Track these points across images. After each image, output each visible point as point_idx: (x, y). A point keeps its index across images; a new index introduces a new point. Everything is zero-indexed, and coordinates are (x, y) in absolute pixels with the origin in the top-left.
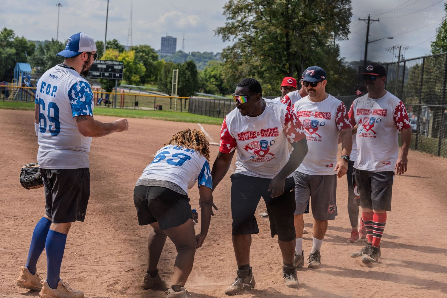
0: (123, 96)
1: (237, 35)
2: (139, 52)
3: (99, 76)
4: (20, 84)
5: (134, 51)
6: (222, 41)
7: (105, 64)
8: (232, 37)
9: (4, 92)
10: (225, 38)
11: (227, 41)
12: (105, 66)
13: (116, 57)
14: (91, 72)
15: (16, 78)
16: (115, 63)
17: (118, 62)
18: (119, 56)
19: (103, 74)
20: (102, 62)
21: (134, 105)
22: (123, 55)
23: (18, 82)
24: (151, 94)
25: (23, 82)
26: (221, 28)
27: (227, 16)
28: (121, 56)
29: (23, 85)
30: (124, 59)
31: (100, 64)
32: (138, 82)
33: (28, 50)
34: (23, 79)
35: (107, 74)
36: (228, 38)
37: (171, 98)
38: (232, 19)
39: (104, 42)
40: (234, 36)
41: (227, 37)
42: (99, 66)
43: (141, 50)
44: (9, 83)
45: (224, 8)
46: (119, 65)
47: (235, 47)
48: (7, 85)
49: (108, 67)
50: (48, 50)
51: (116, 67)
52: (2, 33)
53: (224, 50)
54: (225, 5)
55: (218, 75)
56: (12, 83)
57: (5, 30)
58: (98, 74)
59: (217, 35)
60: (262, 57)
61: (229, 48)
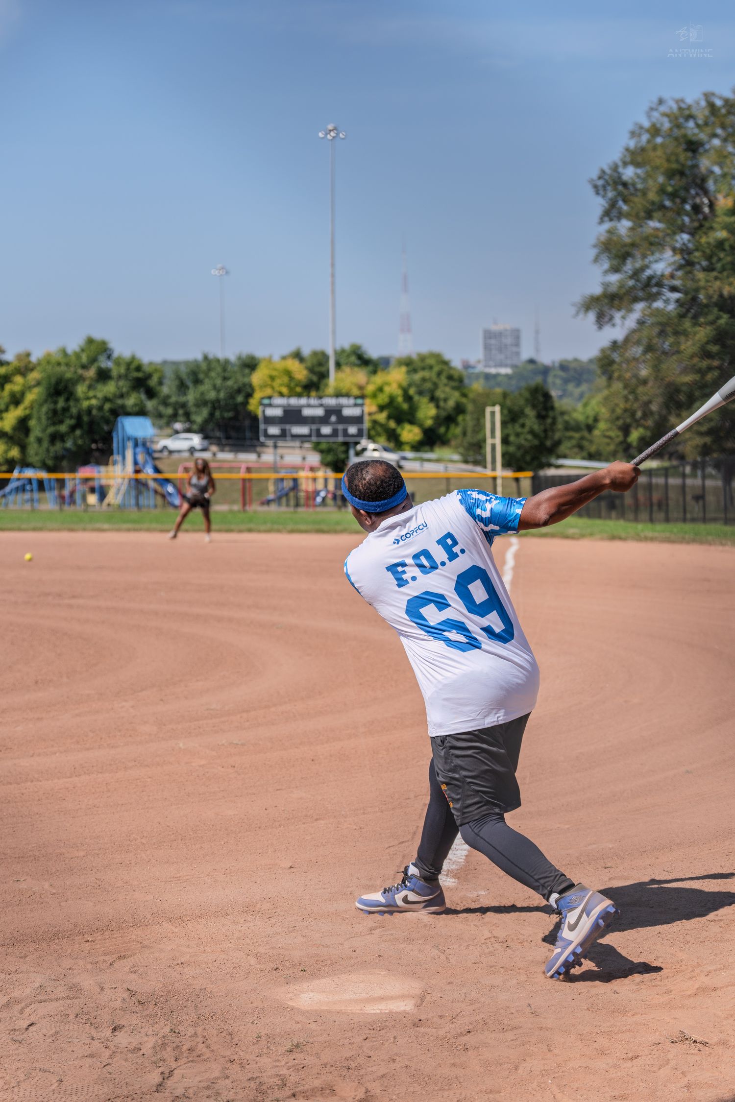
1: (629, 310)
2: (415, 371)
3: (310, 436)
4: (130, 467)
5: (404, 369)
6: (595, 327)
7: (321, 405)
8: (618, 316)
9: (93, 490)
10: (602, 320)
11: (608, 328)
12: (320, 412)
13: (361, 388)
14: (287, 427)
15: (118, 453)
16: (345, 401)
17: (351, 400)
18: (368, 383)
19: (318, 431)
20: (312, 402)
22: (379, 379)
23: (124, 464)
25: (136, 463)
26: (592, 297)
27: (605, 266)
28: (373, 383)
29: (137, 471)
30: (380, 390)
31: (309, 406)
32: (417, 441)
33: (147, 385)
34: (135, 455)
35: (326, 430)
36: (611, 318)
37: (494, 478)
38: (617, 273)
39: (330, 352)
40: (624, 313)
41: (607, 318)
42: (307, 412)
43: (421, 365)
44: (103, 469)
45: (595, 246)
46: (356, 405)
47: (628, 340)
48: (100, 472)
49: (329, 411)
50: (197, 381)
51: (347, 412)
52: (83, 350)
53: (603, 351)
54: (598, 239)
56: (111, 468)
57: (90, 341)
58: (304, 430)
59: (581, 316)
60: (696, 360)
61: (615, 345)
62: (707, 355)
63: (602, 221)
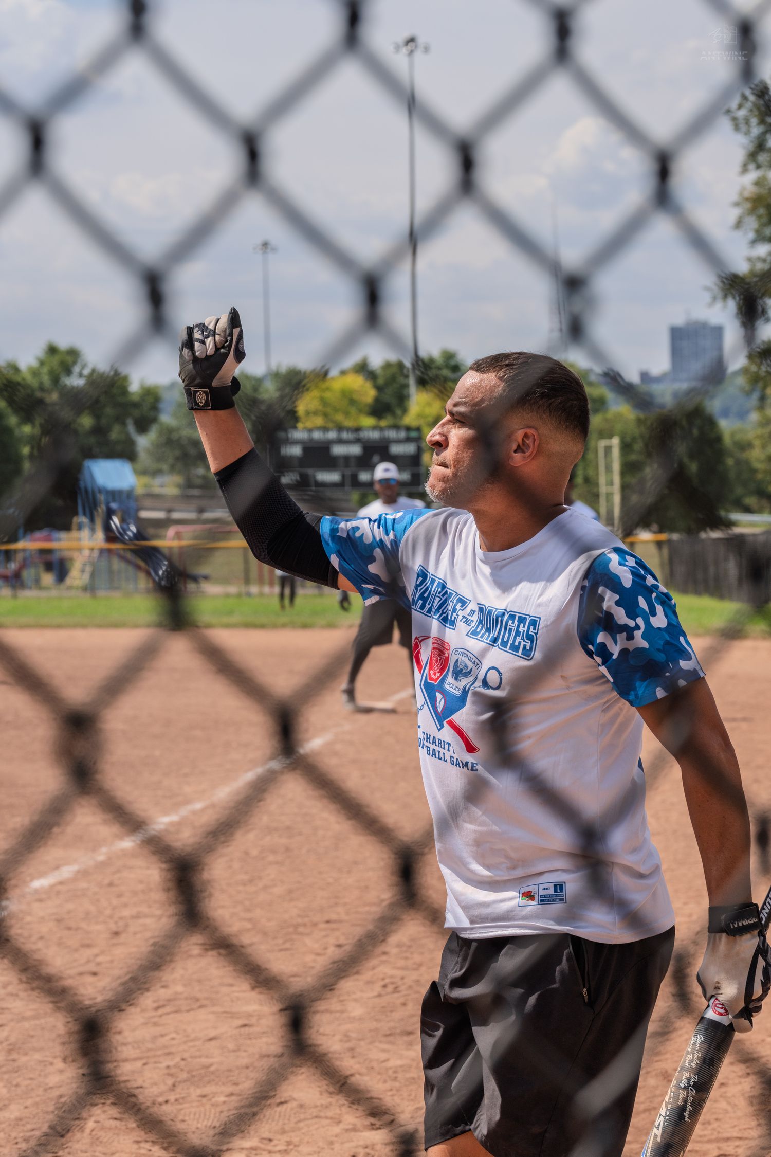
3: (342, 485)
4: (100, 534)
7: (358, 440)
9: (49, 567)
14: (310, 471)
15: (85, 514)
16: (392, 434)
17: (402, 432)
19: (355, 477)
20: (345, 435)
23: (92, 528)
25: (108, 527)
29: (110, 540)
31: (340, 441)
33: (136, 413)
34: (109, 515)
42: (338, 450)
44: (63, 535)
45: (737, 204)
48: (59, 540)
49: (370, 449)
51: (396, 449)
52: (42, 363)
54: (741, 194)
56: (74, 534)
57: (52, 350)
58: (333, 476)
63: (745, 169)
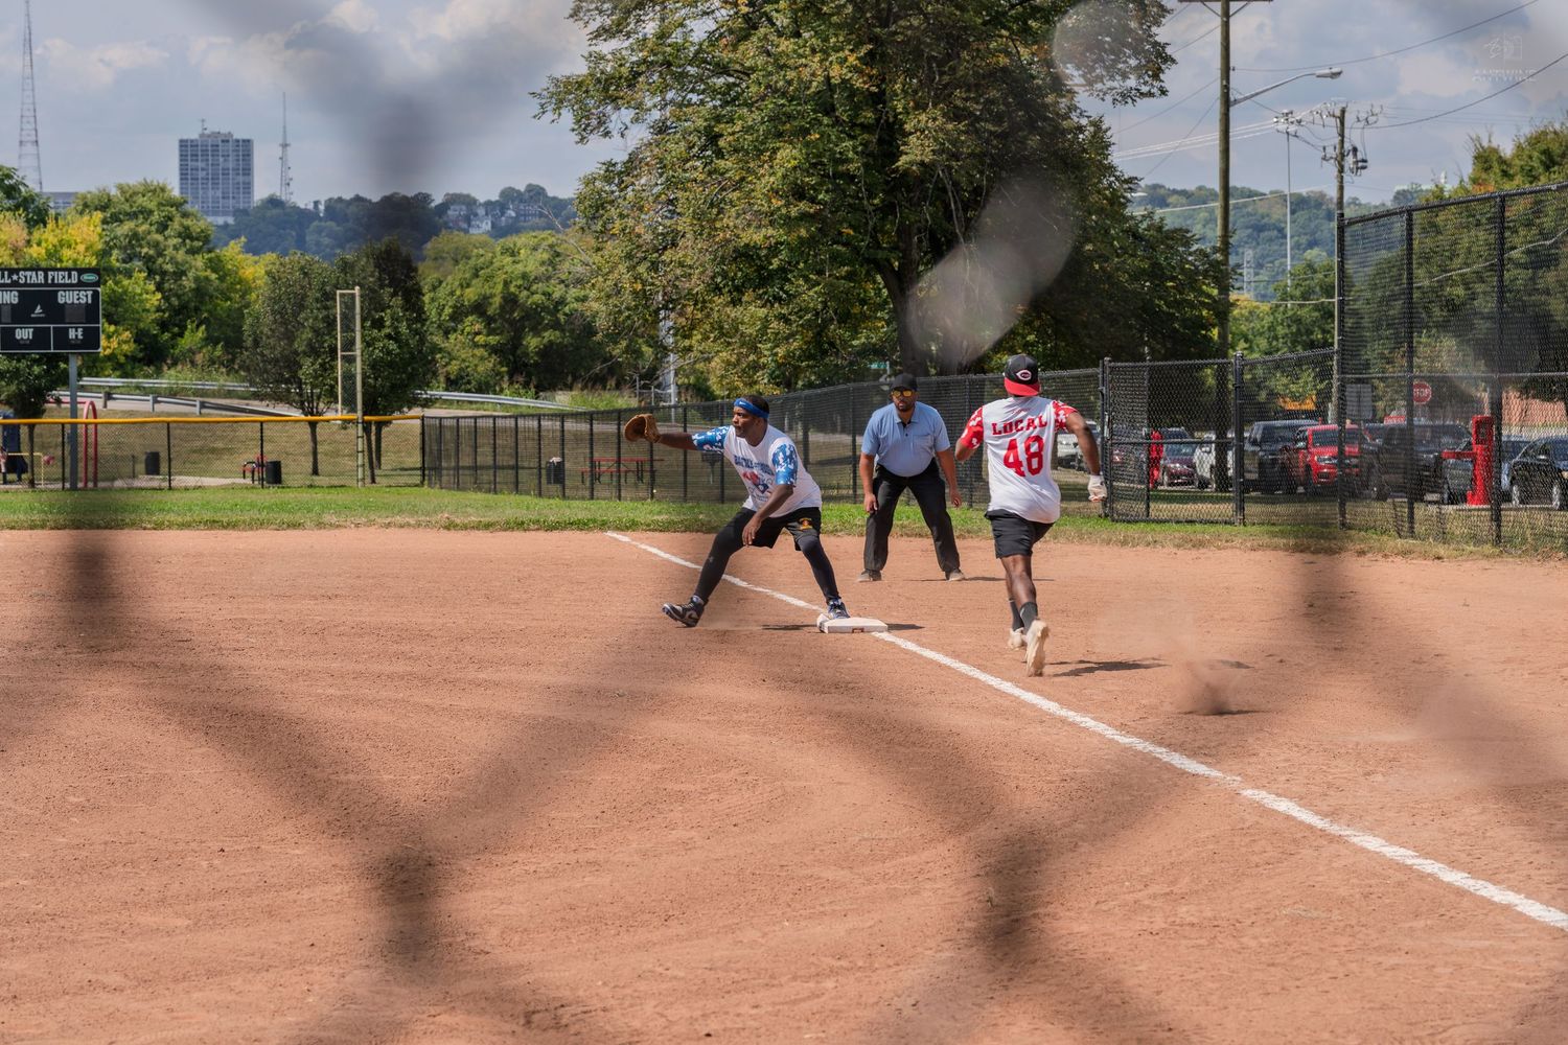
0: (91, 427)
1: (639, 106)
2: (116, 218)
5: (98, 216)
7: (15, 284)
10: (589, 125)
11: (595, 140)
12: (11, 298)
13: (16, 250)
16: (60, 277)
17: (74, 273)
18: (28, 243)
19: (9, 335)
21: (141, 467)
22: (48, 235)
24: (204, 411)
26: (567, 83)
27: (594, 26)
28: (39, 244)
30: (53, 254)
32: (126, 356)
35: (24, 333)
36: (601, 123)
37: (313, 425)
38: (613, 36)
40: (627, 114)
41: (594, 122)
43: (127, 207)
46: (81, 284)
47: (633, 163)
49: (29, 297)
51: (65, 297)
53: (589, 181)
55: (497, 301)
59: (549, 116)
60: (777, 203)
61: (610, 172)
62: (799, 193)
